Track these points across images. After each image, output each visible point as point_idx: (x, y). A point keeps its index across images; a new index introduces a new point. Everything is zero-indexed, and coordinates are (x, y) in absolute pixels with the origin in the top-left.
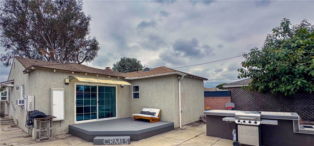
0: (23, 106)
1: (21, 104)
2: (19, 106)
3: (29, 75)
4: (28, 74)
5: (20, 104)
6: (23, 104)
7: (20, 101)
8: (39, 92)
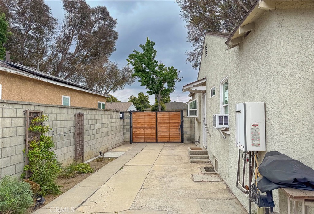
0: (227, 129)
1: (223, 126)
2: (218, 129)
3: (241, 49)
4: (237, 47)
5: (221, 126)
6: (227, 126)
7: (220, 118)
8: (283, 89)
